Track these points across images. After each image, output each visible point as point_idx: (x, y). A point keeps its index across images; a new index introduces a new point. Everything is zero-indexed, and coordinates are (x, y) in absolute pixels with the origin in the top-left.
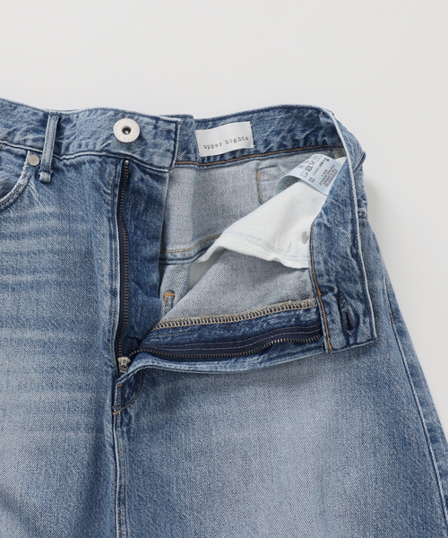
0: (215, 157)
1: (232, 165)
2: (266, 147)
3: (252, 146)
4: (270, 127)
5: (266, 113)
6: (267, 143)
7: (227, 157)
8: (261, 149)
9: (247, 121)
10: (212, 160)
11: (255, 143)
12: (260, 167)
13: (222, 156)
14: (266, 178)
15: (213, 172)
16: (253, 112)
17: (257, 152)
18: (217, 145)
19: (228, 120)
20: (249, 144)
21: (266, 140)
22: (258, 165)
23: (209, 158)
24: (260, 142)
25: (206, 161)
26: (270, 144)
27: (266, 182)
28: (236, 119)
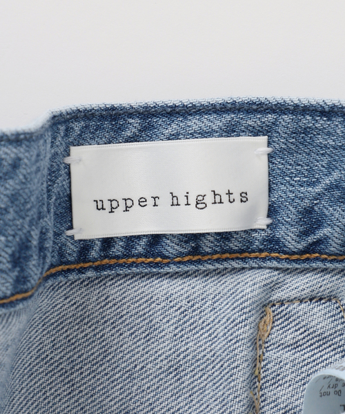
0: (131, 240)
1: (186, 275)
2: (305, 233)
3: (262, 222)
4: (330, 168)
5: (322, 122)
6: (310, 220)
7: (171, 249)
8: (290, 237)
9: (256, 133)
10: (117, 249)
11: (272, 211)
12: (277, 295)
13: (156, 239)
14: (289, 338)
15: (115, 290)
16: (280, 109)
17: (272, 245)
18: (142, 202)
19: (194, 123)
20: (252, 214)
21: (309, 211)
22: (272, 287)
23: (107, 242)
24: (290, 214)
25: (94, 254)
26: (319, 225)
27: (287, 355)
28: (218, 122)
